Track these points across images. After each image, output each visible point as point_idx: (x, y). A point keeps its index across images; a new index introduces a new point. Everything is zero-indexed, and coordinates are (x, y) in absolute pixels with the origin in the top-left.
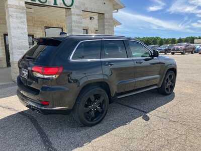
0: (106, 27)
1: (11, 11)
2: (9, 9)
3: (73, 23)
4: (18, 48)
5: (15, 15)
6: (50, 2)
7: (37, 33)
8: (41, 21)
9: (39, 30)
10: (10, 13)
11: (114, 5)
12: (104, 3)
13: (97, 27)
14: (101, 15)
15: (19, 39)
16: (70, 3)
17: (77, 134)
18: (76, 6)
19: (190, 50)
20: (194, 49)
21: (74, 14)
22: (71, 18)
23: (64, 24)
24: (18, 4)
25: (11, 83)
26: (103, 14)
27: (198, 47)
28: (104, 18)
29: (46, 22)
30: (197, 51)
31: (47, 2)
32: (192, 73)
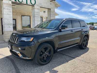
0: (51, 15)
1: (4, 6)
2: (4, 5)
3: (35, 13)
4: (7, 25)
5: (6, 8)
6: (24, 2)
7: (18, 18)
8: (20, 13)
9: (19, 17)
10: (4, 7)
11: (55, 5)
12: (51, 4)
13: (47, 16)
14: (49, 9)
15: (8, 20)
16: (34, 3)
17: (35, 69)
18: (37, 5)
19: (92, 28)
20: (94, 28)
21: (36, 9)
22: (34, 11)
23: (31, 14)
24: (8, 3)
25: (3, 42)
26: (50, 9)
27: (96, 27)
28: (50, 11)
29: (22, 13)
30: (96, 29)
31: (23, 2)
32: (94, 39)
